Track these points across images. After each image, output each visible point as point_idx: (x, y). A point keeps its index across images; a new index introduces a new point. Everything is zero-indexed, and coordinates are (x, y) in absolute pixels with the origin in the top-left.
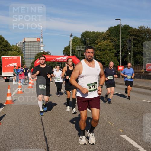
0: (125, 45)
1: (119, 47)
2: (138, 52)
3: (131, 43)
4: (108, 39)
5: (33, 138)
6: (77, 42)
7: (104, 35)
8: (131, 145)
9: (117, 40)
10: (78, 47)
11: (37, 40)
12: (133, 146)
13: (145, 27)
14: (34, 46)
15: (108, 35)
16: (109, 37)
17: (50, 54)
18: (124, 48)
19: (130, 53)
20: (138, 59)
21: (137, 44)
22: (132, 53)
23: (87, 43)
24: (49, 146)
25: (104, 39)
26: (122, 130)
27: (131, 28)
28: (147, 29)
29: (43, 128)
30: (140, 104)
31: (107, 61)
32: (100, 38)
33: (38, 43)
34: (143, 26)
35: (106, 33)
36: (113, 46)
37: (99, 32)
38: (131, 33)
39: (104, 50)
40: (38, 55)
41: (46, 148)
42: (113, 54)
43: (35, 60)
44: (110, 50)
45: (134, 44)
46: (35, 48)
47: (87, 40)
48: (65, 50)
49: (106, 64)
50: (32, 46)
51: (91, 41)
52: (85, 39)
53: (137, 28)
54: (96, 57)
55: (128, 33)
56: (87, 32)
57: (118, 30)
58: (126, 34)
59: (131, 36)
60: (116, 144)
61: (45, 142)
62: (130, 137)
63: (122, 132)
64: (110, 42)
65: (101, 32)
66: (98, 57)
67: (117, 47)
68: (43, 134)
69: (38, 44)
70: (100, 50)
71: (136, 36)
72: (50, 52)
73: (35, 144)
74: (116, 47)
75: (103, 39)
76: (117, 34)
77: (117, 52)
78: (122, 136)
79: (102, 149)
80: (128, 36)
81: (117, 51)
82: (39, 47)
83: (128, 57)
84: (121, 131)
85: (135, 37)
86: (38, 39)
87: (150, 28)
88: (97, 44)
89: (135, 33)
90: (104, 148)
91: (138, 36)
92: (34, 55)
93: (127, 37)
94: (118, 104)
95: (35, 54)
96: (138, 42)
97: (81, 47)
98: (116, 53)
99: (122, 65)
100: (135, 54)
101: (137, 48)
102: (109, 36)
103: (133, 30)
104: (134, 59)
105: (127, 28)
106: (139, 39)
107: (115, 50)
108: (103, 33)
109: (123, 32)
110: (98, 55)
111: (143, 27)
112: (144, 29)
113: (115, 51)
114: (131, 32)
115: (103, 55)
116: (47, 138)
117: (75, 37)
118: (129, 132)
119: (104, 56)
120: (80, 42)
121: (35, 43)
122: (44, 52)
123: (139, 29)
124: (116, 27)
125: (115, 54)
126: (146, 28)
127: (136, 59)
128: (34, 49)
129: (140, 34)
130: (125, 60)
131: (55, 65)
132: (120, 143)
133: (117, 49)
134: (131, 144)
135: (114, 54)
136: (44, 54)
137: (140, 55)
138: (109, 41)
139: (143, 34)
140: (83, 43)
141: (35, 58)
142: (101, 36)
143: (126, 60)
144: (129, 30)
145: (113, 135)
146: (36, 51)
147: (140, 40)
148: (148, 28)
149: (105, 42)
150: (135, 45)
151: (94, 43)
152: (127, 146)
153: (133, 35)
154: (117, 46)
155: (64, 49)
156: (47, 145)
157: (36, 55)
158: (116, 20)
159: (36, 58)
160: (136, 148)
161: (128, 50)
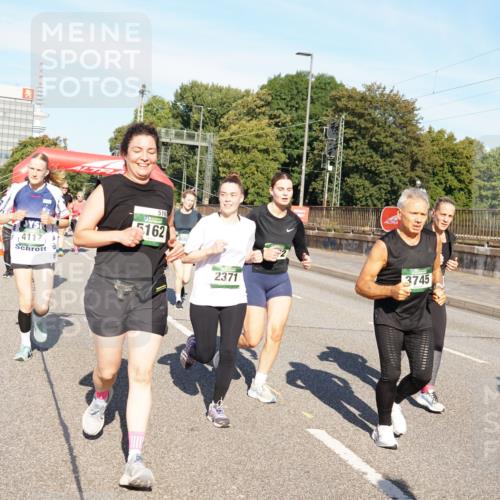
0: (316, 139)
1: (296, 144)
2: (357, 166)
3: (337, 134)
4: (264, 114)
5: (22, 422)
6: (162, 113)
7: (250, 99)
8: (343, 463)
9: (291, 121)
10: (163, 130)
11: (24, 95)
12: (347, 465)
13: (384, 88)
14: (12, 115)
15: (263, 103)
16: (268, 108)
17: (65, 147)
18: (313, 149)
19: (330, 168)
20: (352, 190)
21: (357, 139)
22: (339, 167)
23: (192, 122)
24: (75, 452)
25: (252, 114)
26: (311, 412)
27: (342, 85)
28: (389, 95)
29: (53, 392)
30: (363, 333)
31: (254, 185)
32: (235, 108)
33: (27, 105)
34: (378, 83)
35: (257, 94)
36: (278, 138)
37: (236, 90)
38: (338, 103)
39: (246, 150)
40: (23, 145)
41: (68, 458)
42: (276, 165)
43: (10, 160)
44: (266, 151)
45: (347, 141)
46: (15, 120)
47: (194, 110)
48: (116, 139)
49: (249, 196)
50: (4, 113)
51: (207, 115)
52: (189, 108)
53: (361, 89)
54: (220, 169)
55: (330, 102)
56: (194, 85)
57: (297, 89)
58: (322, 104)
59: (339, 111)
60: (294, 458)
61: (63, 439)
62: (338, 438)
63: (311, 420)
64: (270, 125)
65: (243, 90)
66: (225, 169)
67: (292, 143)
68: (55, 413)
69: (24, 109)
70: (234, 149)
71: (353, 113)
72: (65, 140)
73: (28, 444)
74: (288, 144)
75: (248, 114)
76: (293, 103)
77: (287, 161)
78: (312, 431)
79: (252, 470)
80: (330, 111)
81: (290, 157)
82: (30, 118)
83: (323, 180)
84: (309, 416)
85: (350, 118)
86: (28, 93)
87: (401, 94)
88: (225, 128)
89: (351, 105)
90: (258, 467)
91: (361, 116)
92: (8, 143)
93: (325, 112)
94: (292, 329)
95: (11, 140)
96: (359, 133)
97: (173, 131)
98: (284, 164)
99: (305, 204)
100: (346, 172)
101: (354, 155)
102: (268, 104)
103: (345, 93)
104: (342, 189)
105: (329, 83)
106: (362, 123)
107: (285, 152)
108: (248, 93)
109: (315, 96)
110: (226, 165)
111: (379, 88)
112: (382, 94)
113: (283, 158)
114: (339, 100)
115: (243, 164)
116: (68, 425)
117: (154, 97)
118: (333, 423)
119: (247, 170)
120: (170, 115)
121: (16, 104)
122: (46, 136)
123: (364, 93)
124: (293, 77)
125: (282, 165)
126: (387, 91)
127: (350, 188)
128: (12, 124)
129: (366, 109)
130: (311, 190)
131: (79, 184)
132: (306, 454)
133: (288, 151)
134: (340, 459)
135: (280, 166)
136: (43, 143)
137: (361, 177)
138: (265, 121)
139: (376, 108)
140: (180, 119)
141: (12, 156)
142: (240, 102)
143: (314, 189)
144: (334, 93)
145: (283, 429)
146: (17, 132)
147: (366, 128)
148: (395, 92)
149: (254, 122)
150: (348, 144)
151: (216, 125)
152: (329, 465)
153: (346, 109)
154: (291, 141)
155: (112, 135)
156: (71, 449)
157: (16, 146)
158: (298, 54)
159: (17, 156)
160: (357, 472)
161: (325, 156)
